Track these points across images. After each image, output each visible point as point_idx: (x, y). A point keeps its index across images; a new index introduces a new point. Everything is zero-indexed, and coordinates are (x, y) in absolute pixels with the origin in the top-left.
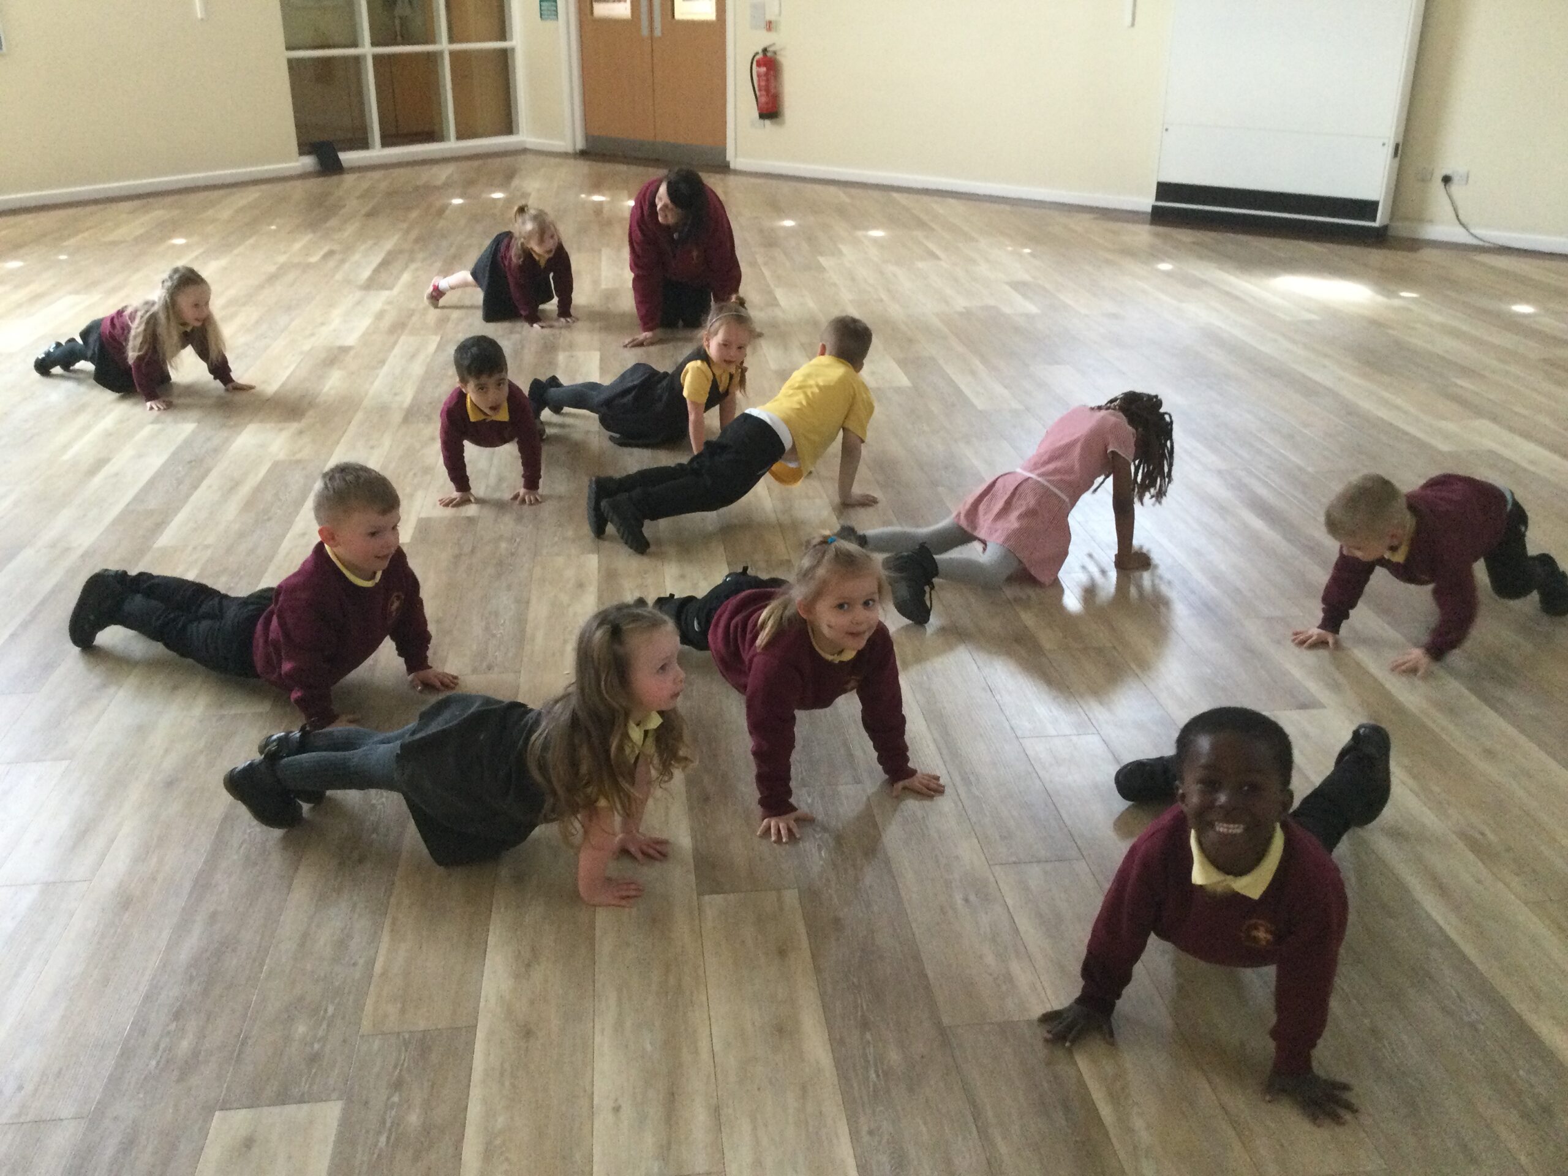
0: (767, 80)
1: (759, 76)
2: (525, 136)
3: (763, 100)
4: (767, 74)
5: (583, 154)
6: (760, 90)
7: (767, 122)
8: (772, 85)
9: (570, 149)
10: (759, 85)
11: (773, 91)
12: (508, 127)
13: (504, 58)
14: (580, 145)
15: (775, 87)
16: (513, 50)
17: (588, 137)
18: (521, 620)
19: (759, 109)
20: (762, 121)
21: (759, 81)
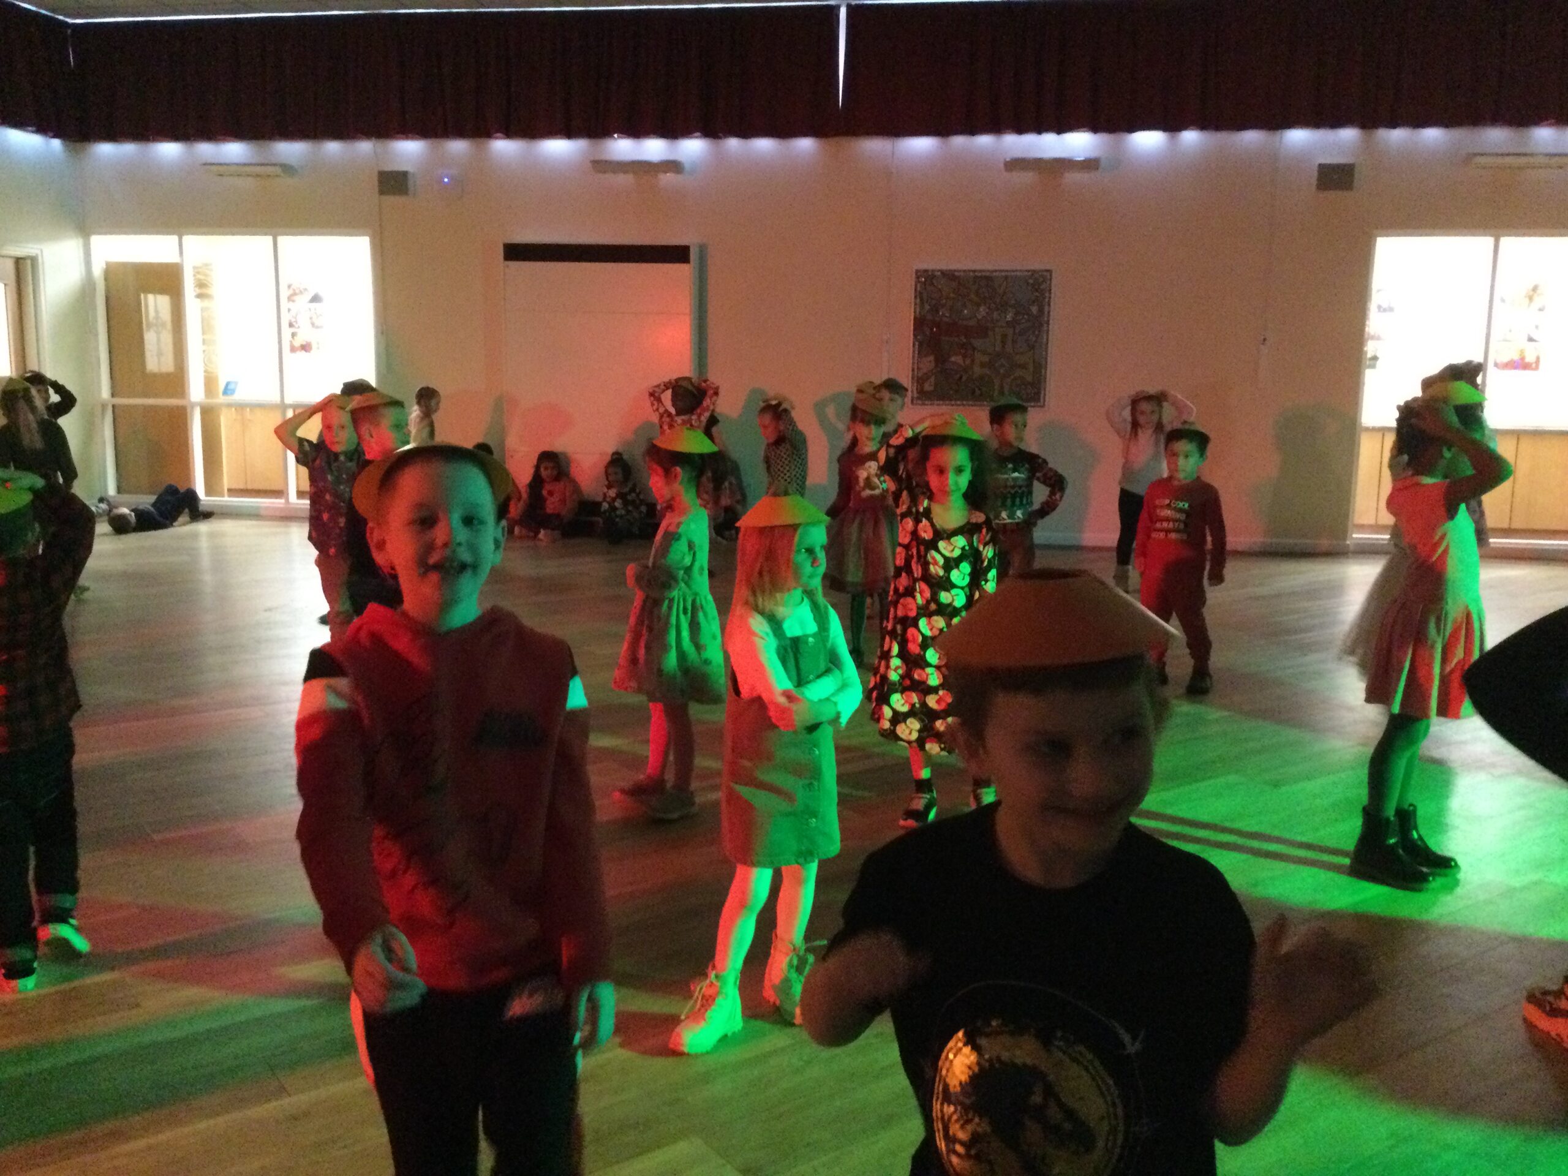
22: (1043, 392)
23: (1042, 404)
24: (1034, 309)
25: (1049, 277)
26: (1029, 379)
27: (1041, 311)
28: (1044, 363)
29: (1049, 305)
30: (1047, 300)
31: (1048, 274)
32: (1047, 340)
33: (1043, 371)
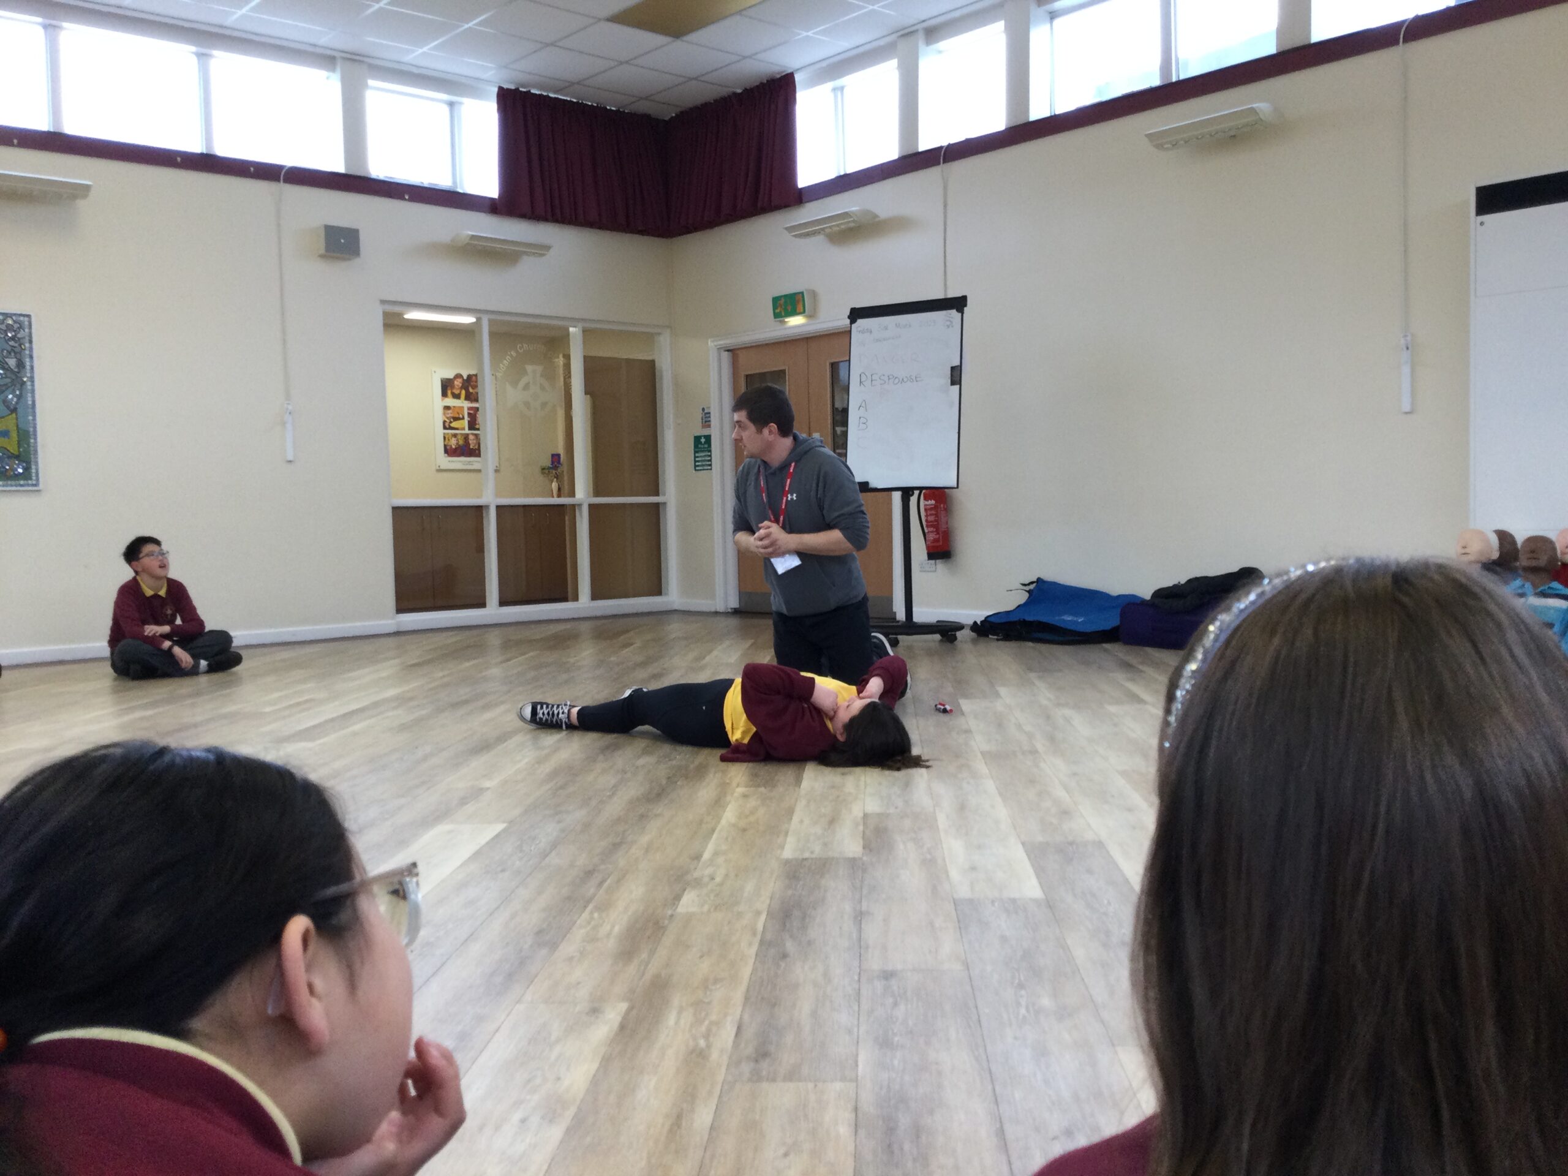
0: (936, 515)
1: (926, 510)
2: (674, 596)
3: (931, 537)
4: (935, 507)
5: (736, 612)
6: (927, 526)
7: (938, 563)
8: (943, 520)
9: (721, 608)
10: (927, 521)
11: (943, 527)
12: (657, 588)
13: (656, 510)
14: (734, 603)
15: (947, 523)
16: (665, 504)
17: (742, 594)
19: (928, 548)
20: (932, 562)
21: (927, 516)
22: (33, 467)
23: (34, 482)
24: (12, 362)
25: (27, 323)
26: (13, 448)
27: (21, 365)
28: (31, 429)
29: (31, 357)
30: (27, 352)
31: (26, 319)
32: (34, 402)
33: (32, 441)
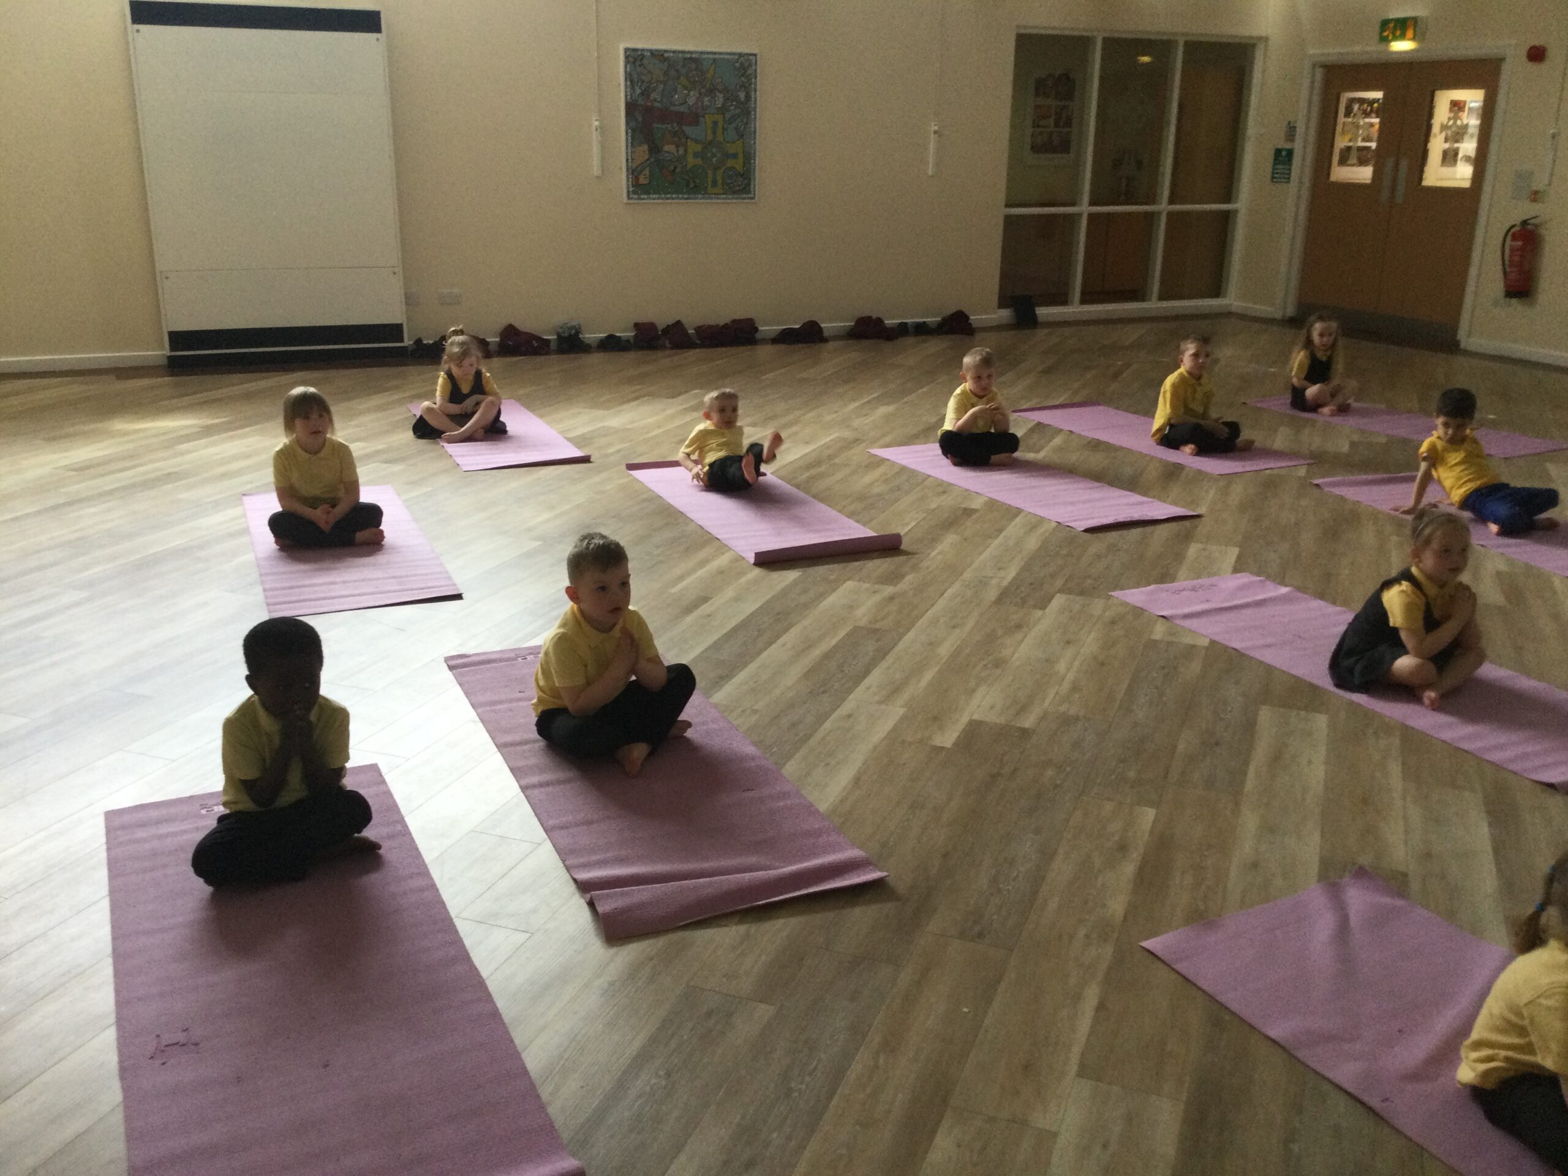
0: (1523, 256)
1: (1512, 250)
2: (1232, 300)
3: (1513, 276)
4: (1522, 249)
5: (1292, 322)
6: (1511, 266)
7: (1514, 301)
8: (1529, 261)
9: (1278, 315)
10: (1511, 261)
11: (1528, 267)
12: (1217, 290)
13: (1226, 219)
15: (1532, 263)
16: (1236, 212)
17: (1300, 304)
18: (1037, 879)
19: (1507, 286)
20: (1508, 299)
21: (1510, 256)
22: (752, 183)
23: (752, 196)
24: (742, 96)
25: (754, 61)
26: (739, 168)
27: (748, 98)
28: (753, 152)
29: (755, 91)
30: (753, 86)
31: (754, 57)
32: (755, 127)
33: (752, 161)
